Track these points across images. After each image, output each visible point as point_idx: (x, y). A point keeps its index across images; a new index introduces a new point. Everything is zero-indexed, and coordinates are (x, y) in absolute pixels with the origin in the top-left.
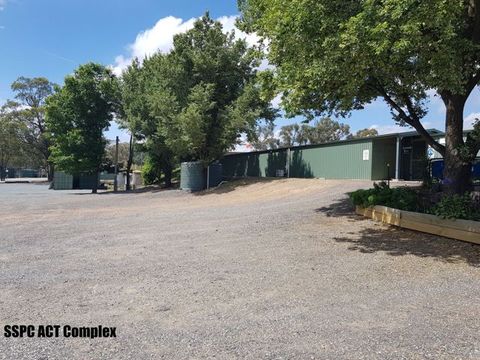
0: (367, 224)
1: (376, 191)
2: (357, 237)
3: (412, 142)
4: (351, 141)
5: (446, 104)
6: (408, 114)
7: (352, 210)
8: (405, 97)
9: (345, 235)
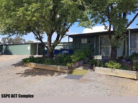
0: (27, 68)
1: (30, 58)
2: (23, 72)
3: (41, 45)
4: (26, 44)
5: (48, 36)
6: (39, 38)
7: (23, 64)
8: (38, 33)
9: (19, 72)
